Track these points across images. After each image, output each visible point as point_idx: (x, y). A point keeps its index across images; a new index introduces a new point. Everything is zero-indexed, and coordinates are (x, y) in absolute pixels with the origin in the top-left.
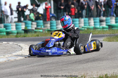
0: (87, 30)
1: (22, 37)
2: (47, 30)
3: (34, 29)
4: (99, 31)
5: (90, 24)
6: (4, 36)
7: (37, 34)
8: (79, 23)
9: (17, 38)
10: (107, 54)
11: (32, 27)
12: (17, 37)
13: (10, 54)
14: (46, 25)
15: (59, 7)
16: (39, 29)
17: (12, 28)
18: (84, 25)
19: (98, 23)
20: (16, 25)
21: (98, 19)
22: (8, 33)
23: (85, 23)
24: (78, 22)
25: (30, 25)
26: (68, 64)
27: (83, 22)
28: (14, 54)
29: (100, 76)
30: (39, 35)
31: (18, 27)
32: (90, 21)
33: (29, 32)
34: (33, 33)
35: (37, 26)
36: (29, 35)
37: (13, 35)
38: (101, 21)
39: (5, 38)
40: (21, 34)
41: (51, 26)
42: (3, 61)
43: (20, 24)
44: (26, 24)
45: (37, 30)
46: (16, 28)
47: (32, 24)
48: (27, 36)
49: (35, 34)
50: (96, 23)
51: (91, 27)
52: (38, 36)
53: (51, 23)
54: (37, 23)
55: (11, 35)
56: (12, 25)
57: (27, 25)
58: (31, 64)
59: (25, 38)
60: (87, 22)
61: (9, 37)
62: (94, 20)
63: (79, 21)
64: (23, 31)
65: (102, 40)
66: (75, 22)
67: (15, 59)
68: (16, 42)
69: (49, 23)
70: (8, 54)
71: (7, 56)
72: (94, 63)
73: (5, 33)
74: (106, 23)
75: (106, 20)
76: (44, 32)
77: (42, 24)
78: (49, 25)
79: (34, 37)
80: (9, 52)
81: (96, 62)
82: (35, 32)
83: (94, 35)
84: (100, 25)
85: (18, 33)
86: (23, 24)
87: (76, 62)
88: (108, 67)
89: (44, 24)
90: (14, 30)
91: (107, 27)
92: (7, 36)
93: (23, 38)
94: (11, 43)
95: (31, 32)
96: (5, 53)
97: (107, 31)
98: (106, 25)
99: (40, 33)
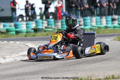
0: (98, 29)
1: (31, 36)
2: (57, 29)
3: (44, 28)
4: (110, 30)
5: (102, 23)
6: (13, 35)
7: (47, 33)
8: (91, 22)
9: (26, 38)
10: (116, 54)
11: (42, 26)
12: (26, 36)
13: (17, 54)
14: (57, 24)
15: (71, 5)
16: (49, 28)
17: (22, 27)
18: (96, 24)
19: (110, 22)
20: (27, 24)
21: (110, 18)
22: (17, 33)
23: (96, 22)
24: (89, 21)
25: (41, 24)
26: (75, 64)
27: (95, 21)
28: (21, 54)
29: (106, 77)
30: (49, 34)
31: (28, 26)
32: (102, 20)
33: (39, 32)
34: (43, 32)
35: (48, 25)
36: (39, 34)
37: (22, 34)
38: (113, 20)
39: (14, 37)
40: (31, 33)
41: (62, 25)
42: (9, 61)
43: (31, 22)
44: (36, 22)
45: (46, 29)
46: (27, 27)
47: (43, 23)
48: (37, 36)
49: (45, 34)
50: (108, 22)
51: (102, 26)
52: (47, 35)
53: (62, 22)
54: (48, 22)
55: (20, 34)
56: (22, 24)
57: (38, 24)
58: (37, 64)
59: (35, 37)
60: (99, 21)
61: (18, 36)
62: (106, 18)
63: (91, 20)
64: (33, 31)
65: (112, 39)
66: (86, 21)
67: (21, 59)
68: (24, 41)
69: (60, 21)
70: (15, 54)
71: (13, 56)
72: (102, 63)
73: (14, 33)
74: (119, 21)
75: (118, 19)
76: (54, 31)
77: (53, 23)
78: (60, 24)
79: (43, 37)
80: (16, 52)
81: (104, 62)
82: (45, 31)
83: (105, 34)
84: (112, 24)
85: (27, 32)
86: (34, 22)
87: (83, 62)
88: (115, 67)
89: (55, 22)
90: (24, 30)
91: (118, 25)
92: (16, 36)
93: (33, 37)
94: (18, 43)
95: (41, 31)
96: (12, 53)
97: (118, 30)
98: (118, 24)
99: (50, 32)
